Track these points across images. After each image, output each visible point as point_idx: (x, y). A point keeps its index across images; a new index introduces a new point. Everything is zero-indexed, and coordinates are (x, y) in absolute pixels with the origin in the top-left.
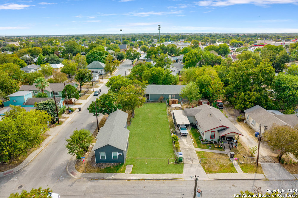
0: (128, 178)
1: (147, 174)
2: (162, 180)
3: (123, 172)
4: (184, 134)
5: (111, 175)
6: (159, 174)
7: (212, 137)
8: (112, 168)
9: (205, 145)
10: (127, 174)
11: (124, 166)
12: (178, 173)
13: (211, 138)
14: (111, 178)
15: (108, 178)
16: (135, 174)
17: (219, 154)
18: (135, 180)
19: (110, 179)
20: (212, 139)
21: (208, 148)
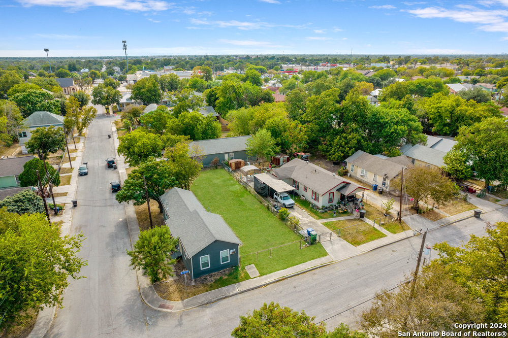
0: (263, 283)
1: (285, 270)
2: (309, 271)
3: (247, 277)
4: (290, 205)
5: (234, 288)
6: (299, 265)
7: (331, 200)
8: (225, 277)
9: (325, 213)
10: (255, 279)
11: (242, 270)
12: (323, 256)
13: (329, 203)
14: (237, 291)
15: (231, 294)
16: (268, 275)
17: (350, 220)
18: (274, 282)
19: (236, 294)
20: (331, 204)
21: (333, 217)
